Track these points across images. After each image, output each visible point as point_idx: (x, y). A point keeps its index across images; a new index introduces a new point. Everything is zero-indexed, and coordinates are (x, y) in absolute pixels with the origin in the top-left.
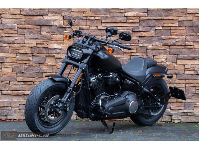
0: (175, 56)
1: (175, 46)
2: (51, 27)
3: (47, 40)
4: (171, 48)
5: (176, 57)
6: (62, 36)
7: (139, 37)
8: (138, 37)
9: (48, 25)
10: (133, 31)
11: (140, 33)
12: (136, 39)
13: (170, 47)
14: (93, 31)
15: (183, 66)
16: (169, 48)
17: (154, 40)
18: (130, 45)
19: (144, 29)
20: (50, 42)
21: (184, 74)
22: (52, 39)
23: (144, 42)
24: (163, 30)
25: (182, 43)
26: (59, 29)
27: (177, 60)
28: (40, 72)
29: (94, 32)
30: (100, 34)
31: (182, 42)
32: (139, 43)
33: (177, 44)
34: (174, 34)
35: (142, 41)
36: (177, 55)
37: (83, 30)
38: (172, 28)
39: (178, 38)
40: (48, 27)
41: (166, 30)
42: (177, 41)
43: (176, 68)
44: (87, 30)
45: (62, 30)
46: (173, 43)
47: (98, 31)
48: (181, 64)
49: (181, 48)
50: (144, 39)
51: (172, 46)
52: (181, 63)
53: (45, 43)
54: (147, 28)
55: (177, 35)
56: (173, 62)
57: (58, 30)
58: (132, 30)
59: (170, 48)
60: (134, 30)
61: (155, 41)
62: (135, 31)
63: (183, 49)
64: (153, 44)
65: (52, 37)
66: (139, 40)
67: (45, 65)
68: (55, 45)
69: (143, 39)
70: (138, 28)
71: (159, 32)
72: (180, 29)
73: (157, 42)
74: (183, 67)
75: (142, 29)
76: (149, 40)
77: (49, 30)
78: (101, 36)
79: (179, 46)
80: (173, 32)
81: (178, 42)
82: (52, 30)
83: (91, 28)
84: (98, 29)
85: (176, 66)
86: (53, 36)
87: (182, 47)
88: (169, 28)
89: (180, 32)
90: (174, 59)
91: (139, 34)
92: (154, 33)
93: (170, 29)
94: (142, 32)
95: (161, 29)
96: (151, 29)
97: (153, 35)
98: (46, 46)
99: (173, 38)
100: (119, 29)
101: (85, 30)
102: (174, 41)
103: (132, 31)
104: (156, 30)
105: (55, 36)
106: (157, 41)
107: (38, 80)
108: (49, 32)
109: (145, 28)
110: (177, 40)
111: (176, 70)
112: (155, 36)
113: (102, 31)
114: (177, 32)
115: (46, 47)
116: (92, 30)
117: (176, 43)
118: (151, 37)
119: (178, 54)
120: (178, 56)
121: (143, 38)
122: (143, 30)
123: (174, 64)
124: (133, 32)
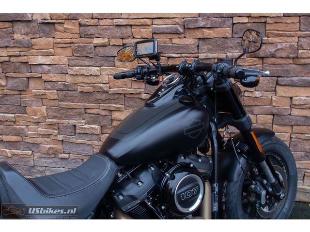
0: (274, 78)
1: (273, 59)
2: (29, 24)
3: (24, 49)
4: (265, 62)
5: (275, 82)
6: (51, 39)
7: (199, 39)
8: (196, 40)
9: (21, 20)
10: (186, 27)
11: (200, 30)
12: (193, 43)
13: (264, 59)
14: (106, 29)
15: (289, 99)
16: (261, 62)
17: (231, 45)
18: (179, 55)
19: (209, 22)
20: (31, 53)
21: (290, 114)
22: (34, 47)
23: (209, 51)
24: (249, 25)
25: (290, 53)
26: (44, 27)
27: (277, 87)
28: (21, 105)
29: (109, 31)
30: (119, 35)
31: (290, 51)
32: (200, 51)
33: (278, 54)
34: (272, 33)
35: (204, 47)
36: (278, 77)
37: (87, 28)
38: (269, 20)
39: (281, 41)
40: (24, 24)
41: (255, 24)
42: (279, 49)
43: (274, 104)
44: (94, 28)
45: (48, 28)
46: (270, 52)
47: (116, 29)
48: (285, 95)
49: (286, 62)
50: (209, 44)
51: (268, 57)
52: (285, 93)
53: (22, 54)
54: (215, 22)
55: (280, 35)
56: (269, 91)
57: (42, 30)
58: (184, 25)
59: (263, 63)
60: (187, 25)
61: (232, 47)
62: (190, 27)
63: (291, 64)
64: (228, 54)
65: (33, 43)
66: (198, 46)
67: (29, 93)
68: (40, 57)
69: (206, 45)
70: (196, 21)
71: (241, 29)
72: (287, 21)
73: (237, 51)
74: (290, 101)
75: (205, 23)
76: (218, 45)
77: (27, 30)
78: (123, 38)
79: (282, 58)
80: (271, 29)
81: (281, 51)
82: (31, 29)
83: (102, 22)
84: (115, 24)
85: (274, 98)
86: (35, 40)
87: (288, 60)
88: (263, 20)
89: (287, 29)
90: (271, 85)
91: (199, 34)
92: (231, 32)
93: (265, 23)
94: (204, 30)
95: (246, 23)
96: (224, 22)
97: (227, 35)
98: (25, 59)
99: (270, 42)
100: (156, 23)
101: (90, 27)
102: (272, 49)
103: (184, 27)
104: (233, 24)
105: (38, 40)
106: (237, 49)
107: (21, 118)
108: (27, 34)
109: (212, 21)
110: (279, 47)
111: (273, 106)
112: (233, 37)
113: (123, 28)
114: (280, 29)
115: (24, 61)
116: (104, 27)
117: (276, 54)
118: (224, 39)
119: (280, 75)
120: (280, 79)
121: (208, 42)
122: (206, 25)
123: (269, 95)
124: (186, 30)
